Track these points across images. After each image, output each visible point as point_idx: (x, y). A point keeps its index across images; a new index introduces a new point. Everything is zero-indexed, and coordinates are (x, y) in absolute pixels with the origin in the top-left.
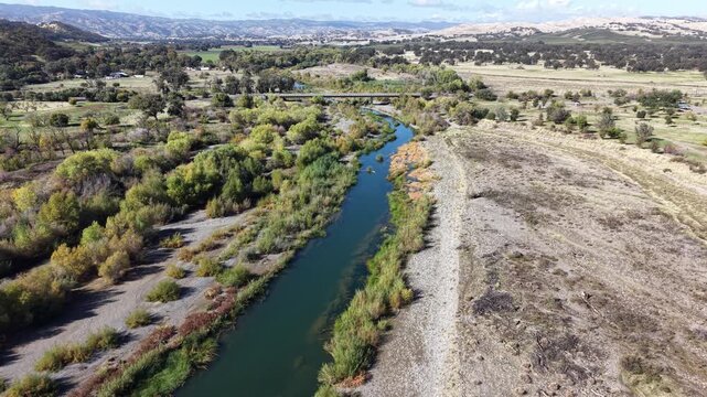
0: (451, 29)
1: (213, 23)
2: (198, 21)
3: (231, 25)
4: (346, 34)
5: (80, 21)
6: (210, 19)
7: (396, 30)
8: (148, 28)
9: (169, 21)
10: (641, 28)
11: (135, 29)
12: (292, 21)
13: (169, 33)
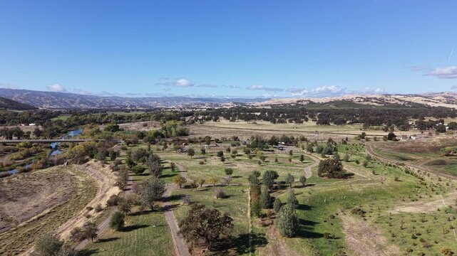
0: (265, 102)
1: (125, 99)
2: (116, 98)
4: (204, 105)
5: (38, 98)
6: (123, 96)
7: (234, 103)
8: (81, 102)
9: (98, 98)
10: (374, 100)
11: (73, 103)
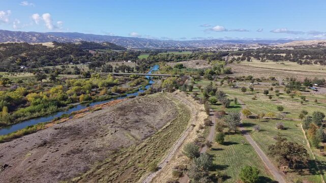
0: (287, 44)
2: (171, 41)
3: (185, 43)
4: (234, 46)
7: (259, 44)
8: (150, 44)
9: (160, 41)
11: (145, 44)
12: (213, 40)
13: (158, 46)
